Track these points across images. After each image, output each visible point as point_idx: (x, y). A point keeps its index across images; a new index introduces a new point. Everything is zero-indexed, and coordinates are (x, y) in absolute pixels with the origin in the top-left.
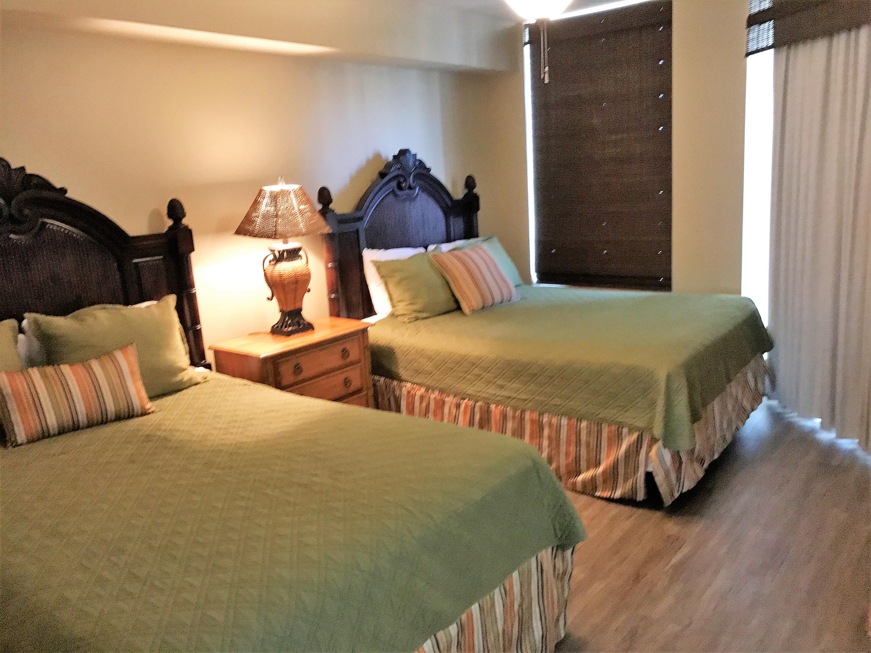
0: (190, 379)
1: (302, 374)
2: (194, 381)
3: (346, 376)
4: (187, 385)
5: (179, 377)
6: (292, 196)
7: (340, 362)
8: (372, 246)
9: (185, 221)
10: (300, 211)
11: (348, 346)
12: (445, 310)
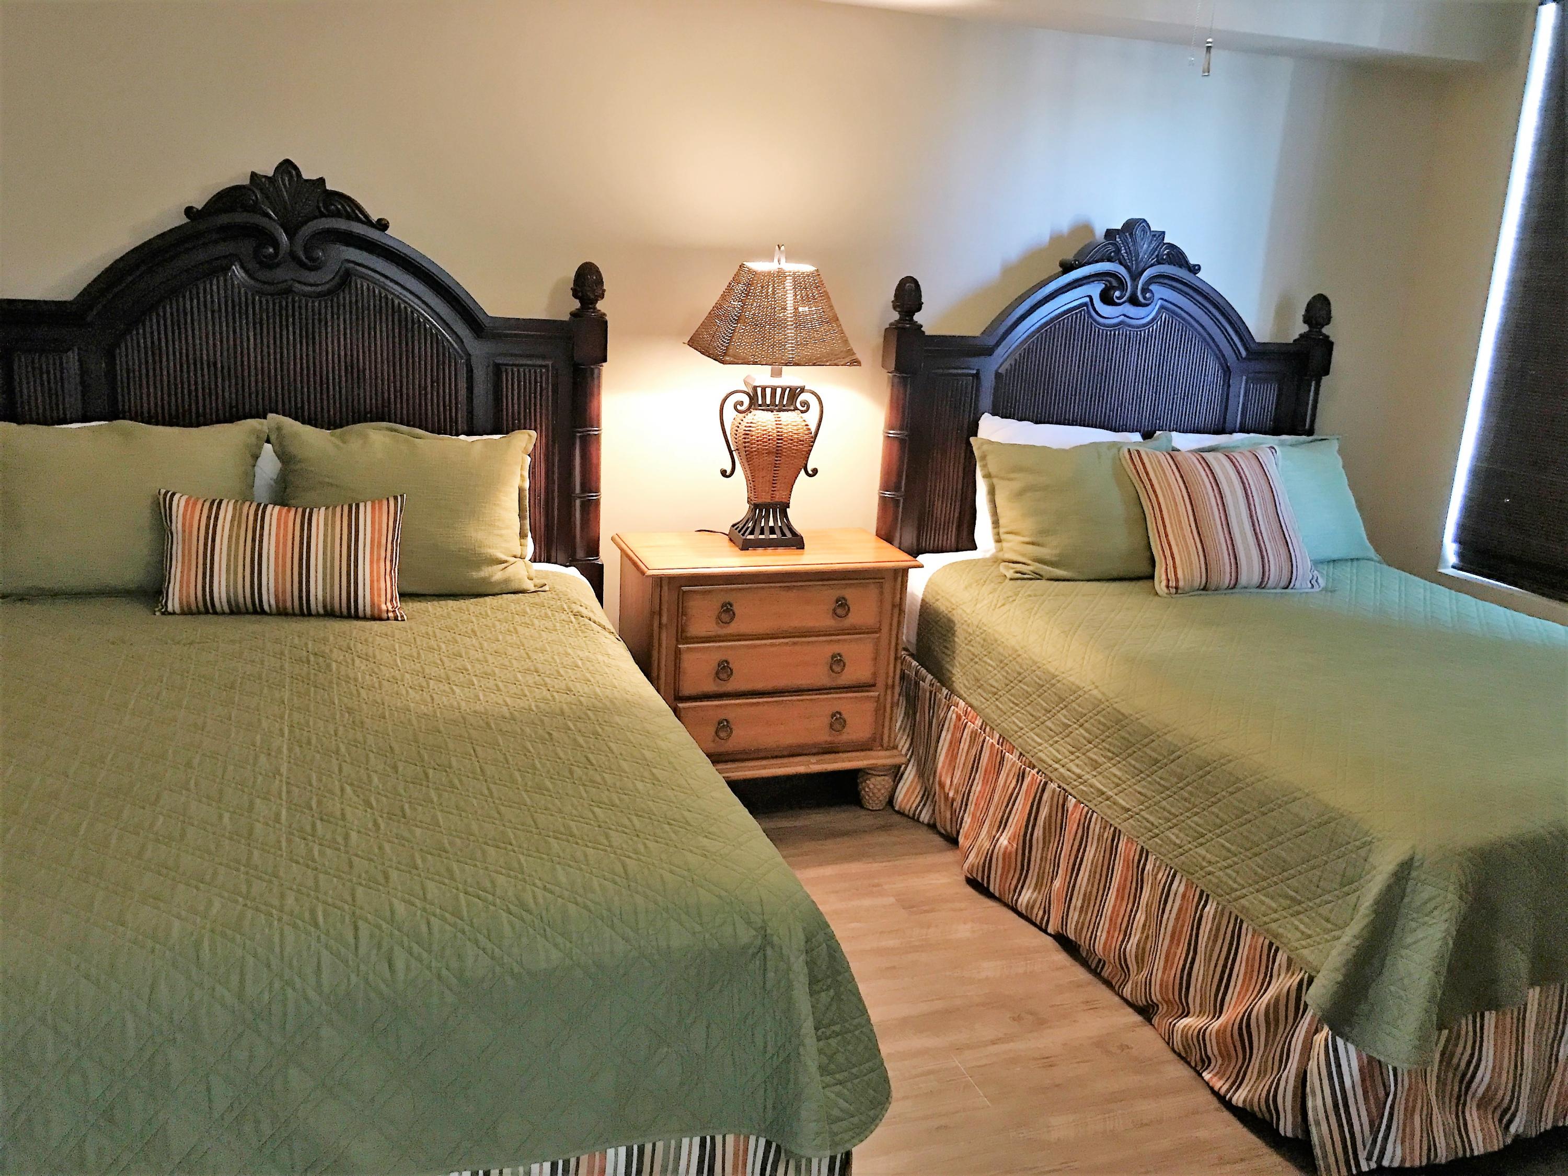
0: (507, 581)
1: (733, 624)
2: (515, 586)
3: (837, 651)
4: (496, 590)
5: (486, 572)
6: (789, 284)
7: (829, 622)
8: (1003, 411)
9: (600, 305)
10: (798, 318)
11: (850, 594)
12: (1115, 574)
